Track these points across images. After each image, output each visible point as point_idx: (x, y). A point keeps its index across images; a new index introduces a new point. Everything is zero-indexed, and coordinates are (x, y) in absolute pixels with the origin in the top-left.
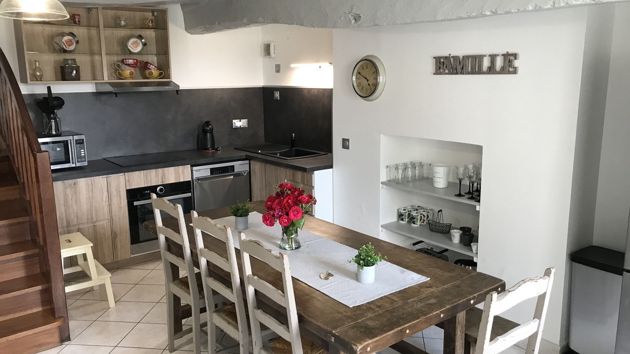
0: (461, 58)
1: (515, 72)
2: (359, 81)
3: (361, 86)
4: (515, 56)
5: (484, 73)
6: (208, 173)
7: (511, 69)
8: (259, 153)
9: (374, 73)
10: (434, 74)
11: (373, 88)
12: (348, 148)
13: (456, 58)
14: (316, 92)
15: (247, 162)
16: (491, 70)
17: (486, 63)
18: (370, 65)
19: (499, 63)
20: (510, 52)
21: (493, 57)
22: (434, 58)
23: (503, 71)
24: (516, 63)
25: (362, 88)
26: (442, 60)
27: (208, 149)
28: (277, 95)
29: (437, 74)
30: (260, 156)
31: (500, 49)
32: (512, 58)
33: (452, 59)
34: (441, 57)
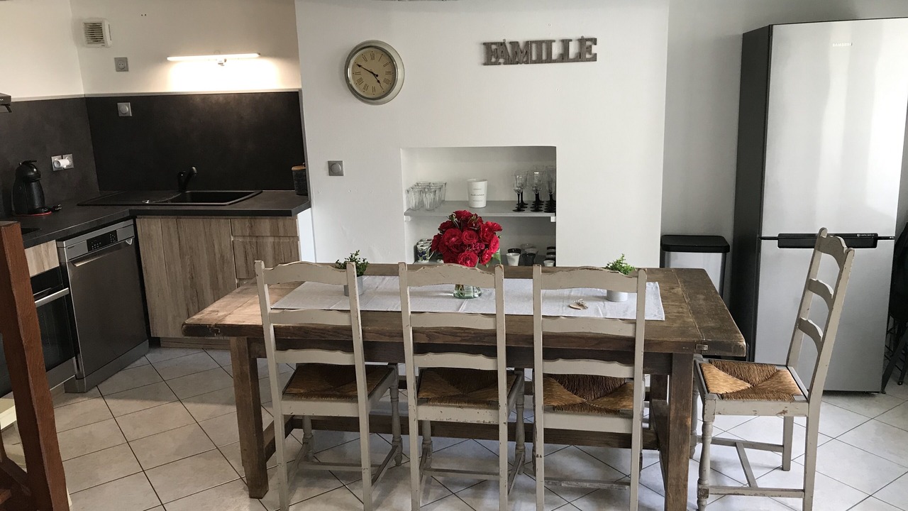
0: (521, 45)
1: (594, 58)
2: (358, 77)
3: (363, 85)
4: (594, 41)
5: (555, 61)
6: (84, 250)
7: (588, 56)
8: (147, 205)
9: (387, 64)
10: (485, 64)
11: (385, 86)
12: (340, 174)
13: (514, 44)
14: (221, 99)
15: (131, 222)
16: (564, 57)
17: (556, 50)
18: (378, 55)
19: (573, 49)
20: (586, 36)
21: (566, 43)
22: (484, 44)
23: (580, 58)
24: (595, 49)
25: (366, 87)
26: (494, 47)
27: (37, 211)
28: (126, 108)
29: (488, 65)
30: (148, 208)
31: (574, 33)
32: (588, 43)
33: (508, 46)
34: (492, 43)
